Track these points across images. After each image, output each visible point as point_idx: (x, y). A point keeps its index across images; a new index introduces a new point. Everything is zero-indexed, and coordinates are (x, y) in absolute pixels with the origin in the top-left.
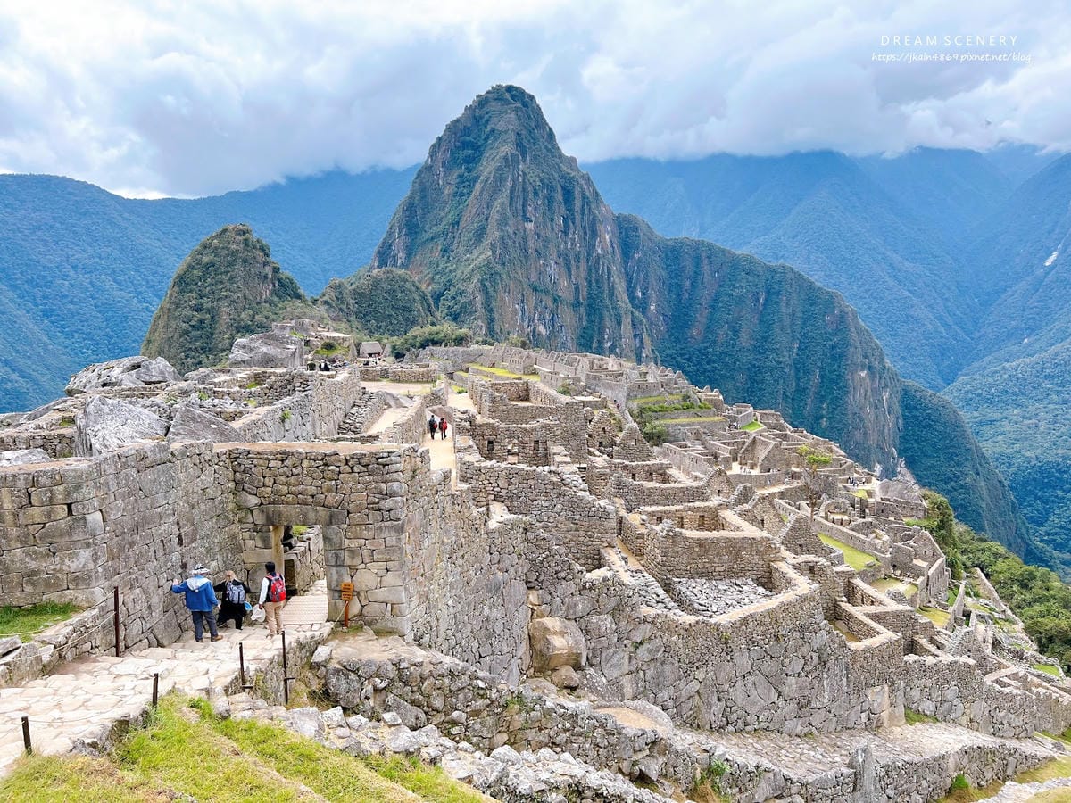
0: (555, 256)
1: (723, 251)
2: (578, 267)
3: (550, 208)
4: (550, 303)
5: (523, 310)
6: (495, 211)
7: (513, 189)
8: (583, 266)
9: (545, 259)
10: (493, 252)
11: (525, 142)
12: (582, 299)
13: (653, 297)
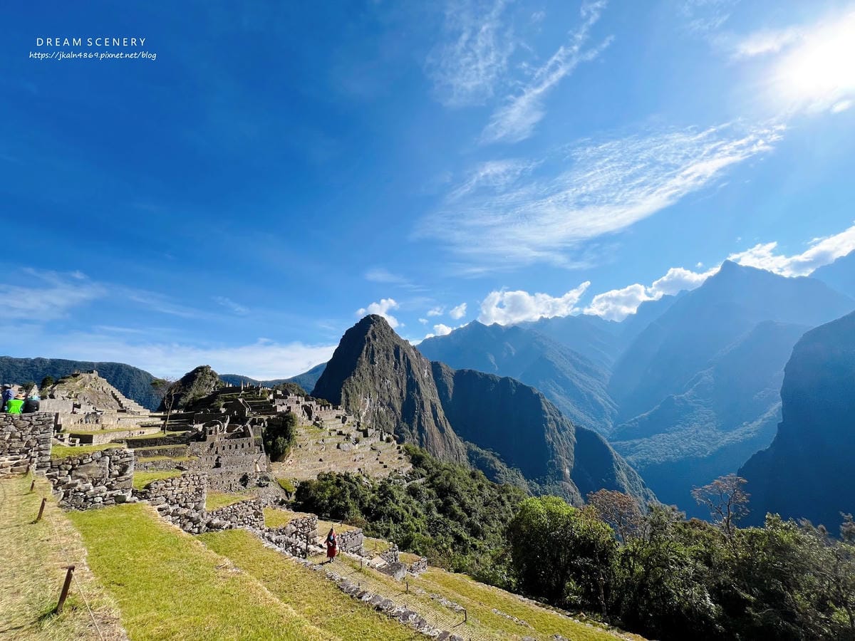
0: (389, 377)
1: (481, 374)
2: (402, 382)
3: (388, 359)
4: (387, 398)
5: (371, 401)
6: (357, 360)
7: (367, 352)
8: (405, 381)
9: (384, 379)
10: (354, 376)
11: (376, 333)
12: (404, 395)
13: (450, 395)
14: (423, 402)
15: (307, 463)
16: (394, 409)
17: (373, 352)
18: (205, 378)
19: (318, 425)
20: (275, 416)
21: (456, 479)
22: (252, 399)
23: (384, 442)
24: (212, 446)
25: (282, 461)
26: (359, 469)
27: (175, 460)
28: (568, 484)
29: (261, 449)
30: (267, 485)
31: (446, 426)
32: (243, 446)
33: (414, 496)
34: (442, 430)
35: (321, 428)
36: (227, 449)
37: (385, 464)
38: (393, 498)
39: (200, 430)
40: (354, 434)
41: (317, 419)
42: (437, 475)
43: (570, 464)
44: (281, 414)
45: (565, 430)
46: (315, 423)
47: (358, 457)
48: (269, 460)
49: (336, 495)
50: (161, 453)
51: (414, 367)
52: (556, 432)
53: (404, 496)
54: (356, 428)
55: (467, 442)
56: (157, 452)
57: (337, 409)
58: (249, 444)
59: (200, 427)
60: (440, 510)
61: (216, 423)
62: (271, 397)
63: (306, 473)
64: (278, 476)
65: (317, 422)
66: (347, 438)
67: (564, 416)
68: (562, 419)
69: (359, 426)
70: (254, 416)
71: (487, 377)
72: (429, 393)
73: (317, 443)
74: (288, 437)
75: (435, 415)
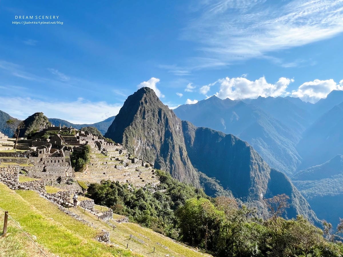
0: (154, 128)
1: (213, 131)
2: (162, 132)
3: (154, 116)
4: (151, 141)
5: (141, 142)
6: (134, 116)
7: (140, 111)
8: (164, 132)
9: (150, 129)
10: (131, 126)
11: (147, 100)
12: (163, 140)
13: (192, 143)
14: (174, 145)
15: (96, 174)
16: (155, 148)
17: (144, 112)
18: (40, 120)
19: (104, 154)
20: (78, 146)
21: (185, 192)
22: (66, 135)
23: (144, 167)
24: (41, 160)
25: (81, 171)
26: (127, 181)
27: (21, 166)
28: (260, 203)
29: (69, 164)
30: (72, 184)
31: (188, 161)
32: (59, 162)
33: (157, 199)
34: (185, 164)
35: (106, 155)
36: (50, 162)
37: (143, 179)
38: (144, 198)
39: (35, 150)
40: (126, 160)
41: (104, 150)
42: (173, 188)
43: (264, 191)
44: (82, 145)
45: (264, 170)
46: (102, 152)
47: (127, 174)
48: (74, 170)
49: (110, 193)
50: (13, 161)
51: (170, 123)
52: (258, 170)
53: (151, 198)
54: (128, 157)
55: (200, 172)
56: (11, 160)
57: (117, 145)
58: (62, 161)
59: (35, 148)
60: (172, 208)
61: (44, 147)
62: (78, 135)
63: (95, 180)
64: (78, 180)
65: (104, 152)
66: (121, 163)
67: (264, 162)
68: (263, 164)
69: (130, 156)
70: (66, 145)
71: (217, 133)
72: (179, 140)
73: (103, 164)
74: (85, 159)
75: (181, 155)
